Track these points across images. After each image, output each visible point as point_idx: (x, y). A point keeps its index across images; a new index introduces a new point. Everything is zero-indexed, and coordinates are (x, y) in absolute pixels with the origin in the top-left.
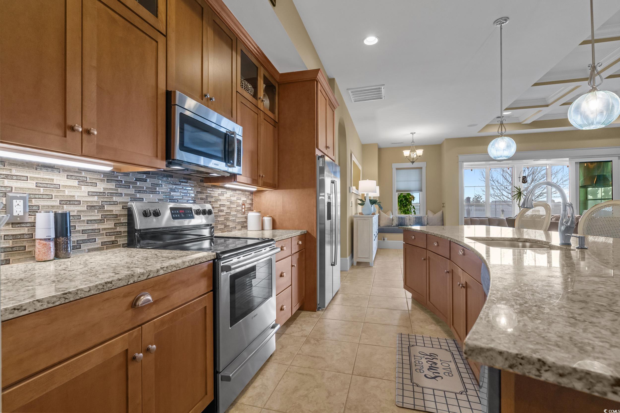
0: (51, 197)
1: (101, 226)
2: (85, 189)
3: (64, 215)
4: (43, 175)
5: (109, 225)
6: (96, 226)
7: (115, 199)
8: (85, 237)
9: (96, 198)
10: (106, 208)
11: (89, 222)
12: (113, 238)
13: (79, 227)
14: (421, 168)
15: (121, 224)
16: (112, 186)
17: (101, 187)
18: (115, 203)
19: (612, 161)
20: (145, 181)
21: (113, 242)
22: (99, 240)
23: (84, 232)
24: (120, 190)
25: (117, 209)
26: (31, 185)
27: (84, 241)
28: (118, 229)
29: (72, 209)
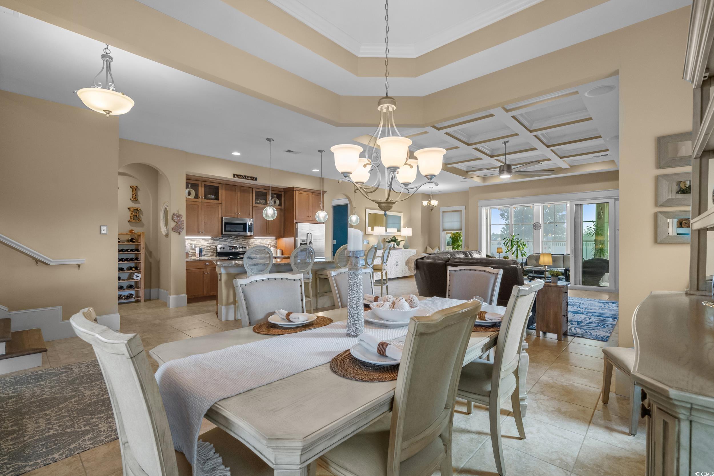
0: (199, 244)
1: (210, 251)
2: (206, 242)
3: (201, 248)
4: (198, 240)
5: (212, 251)
6: (208, 251)
7: (213, 244)
8: (206, 253)
9: (208, 244)
10: (211, 246)
11: (207, 250)
12: (213, 254)
13: (205, 251)
14: (461, 211)
15: (215, 251)
16: (213, 241)
17: (210, 241)
18: (214, 245)
19: (608, 203)
20: (222, 239)
21: (213, 255)
22: (209, 254)
23: (206, 252)
24: (215, 242)
25: (214, 247)
26: (195, 242)
27: (206, 254)
28: (214, 252)
29: (203, 247)
